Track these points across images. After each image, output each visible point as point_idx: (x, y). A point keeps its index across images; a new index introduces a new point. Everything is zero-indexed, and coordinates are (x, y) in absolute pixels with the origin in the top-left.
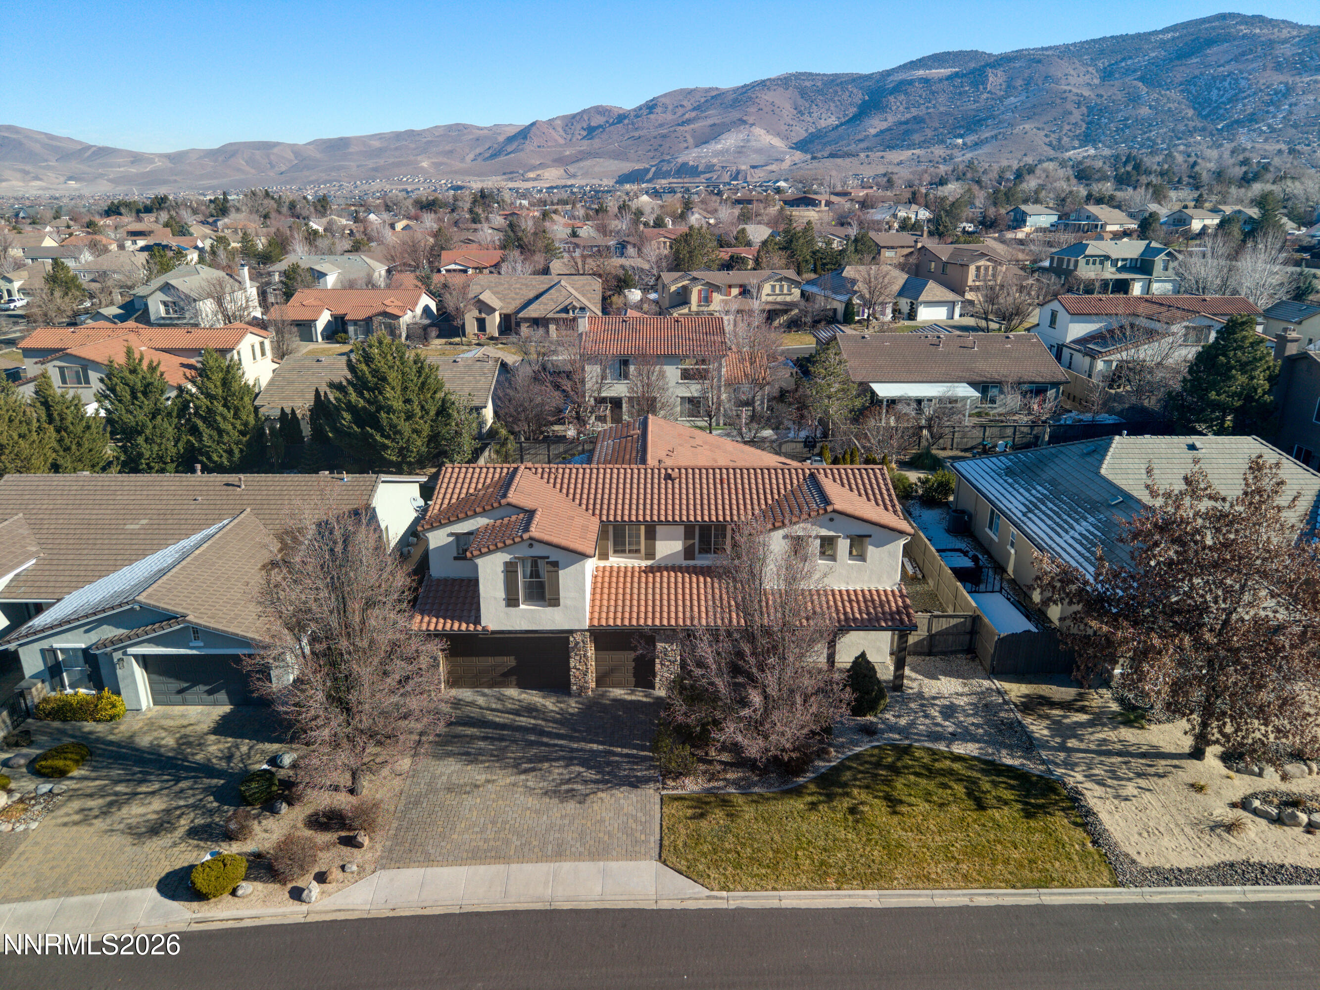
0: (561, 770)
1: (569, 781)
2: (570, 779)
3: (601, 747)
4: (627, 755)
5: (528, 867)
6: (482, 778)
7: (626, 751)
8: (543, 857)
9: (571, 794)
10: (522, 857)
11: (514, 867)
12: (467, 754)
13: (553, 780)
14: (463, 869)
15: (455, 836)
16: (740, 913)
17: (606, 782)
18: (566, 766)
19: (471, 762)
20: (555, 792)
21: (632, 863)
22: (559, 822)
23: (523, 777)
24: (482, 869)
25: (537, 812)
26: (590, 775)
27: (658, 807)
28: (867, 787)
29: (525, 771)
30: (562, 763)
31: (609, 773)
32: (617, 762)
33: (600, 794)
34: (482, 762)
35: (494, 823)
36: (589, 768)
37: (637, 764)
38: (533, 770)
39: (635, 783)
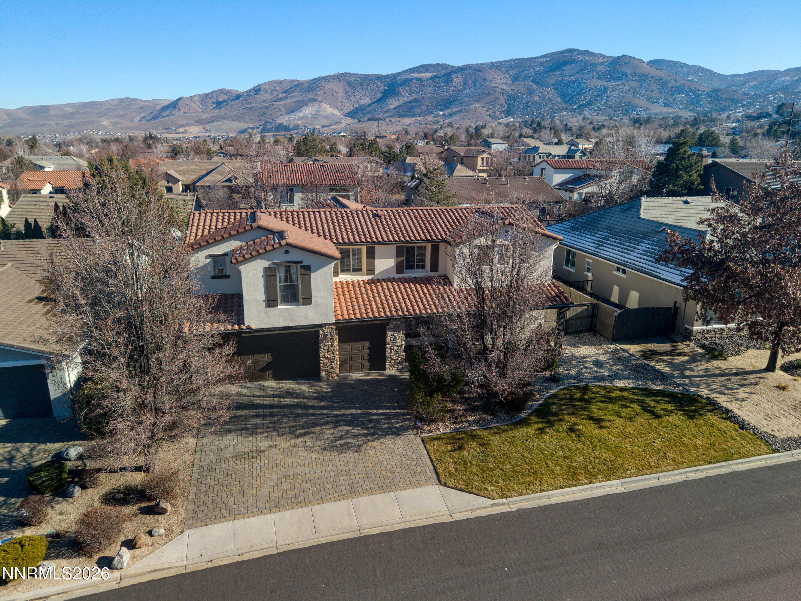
0: (331, 431)
1: (341, 438)
2: (342, 436)
3: (359, 411)
4: (382, 414)
5: (329, 506)
6: (264, 445)
7: (380, 411)
8: (339, 497)
9: (346, 447)
10: (321, 500)
11: (316, 508)
12: (246, 429)
13: (328, 438)
14: (270, 517)
15: (254, 492)
16: (522, 513)
17: (373, 434)
18: (336, 427)
19: (252, 434)
20: (332, 447)
21: (419, 490)
22: (344, 468)
23: (301, 439)
24: (287, 514)
25: (322, 463)
26: (357, 431)
27: (422, 446)
28: (573, 414)
29: (301, 435)
30: (330, 426)
31: (372, 428)
32: (376, 419)
33: (370, 444)
34: (261, 433)
35: (286, 476)
36: (355, 426)
37: (393, 419)
38: (308, 433)
39: (397, 432)
